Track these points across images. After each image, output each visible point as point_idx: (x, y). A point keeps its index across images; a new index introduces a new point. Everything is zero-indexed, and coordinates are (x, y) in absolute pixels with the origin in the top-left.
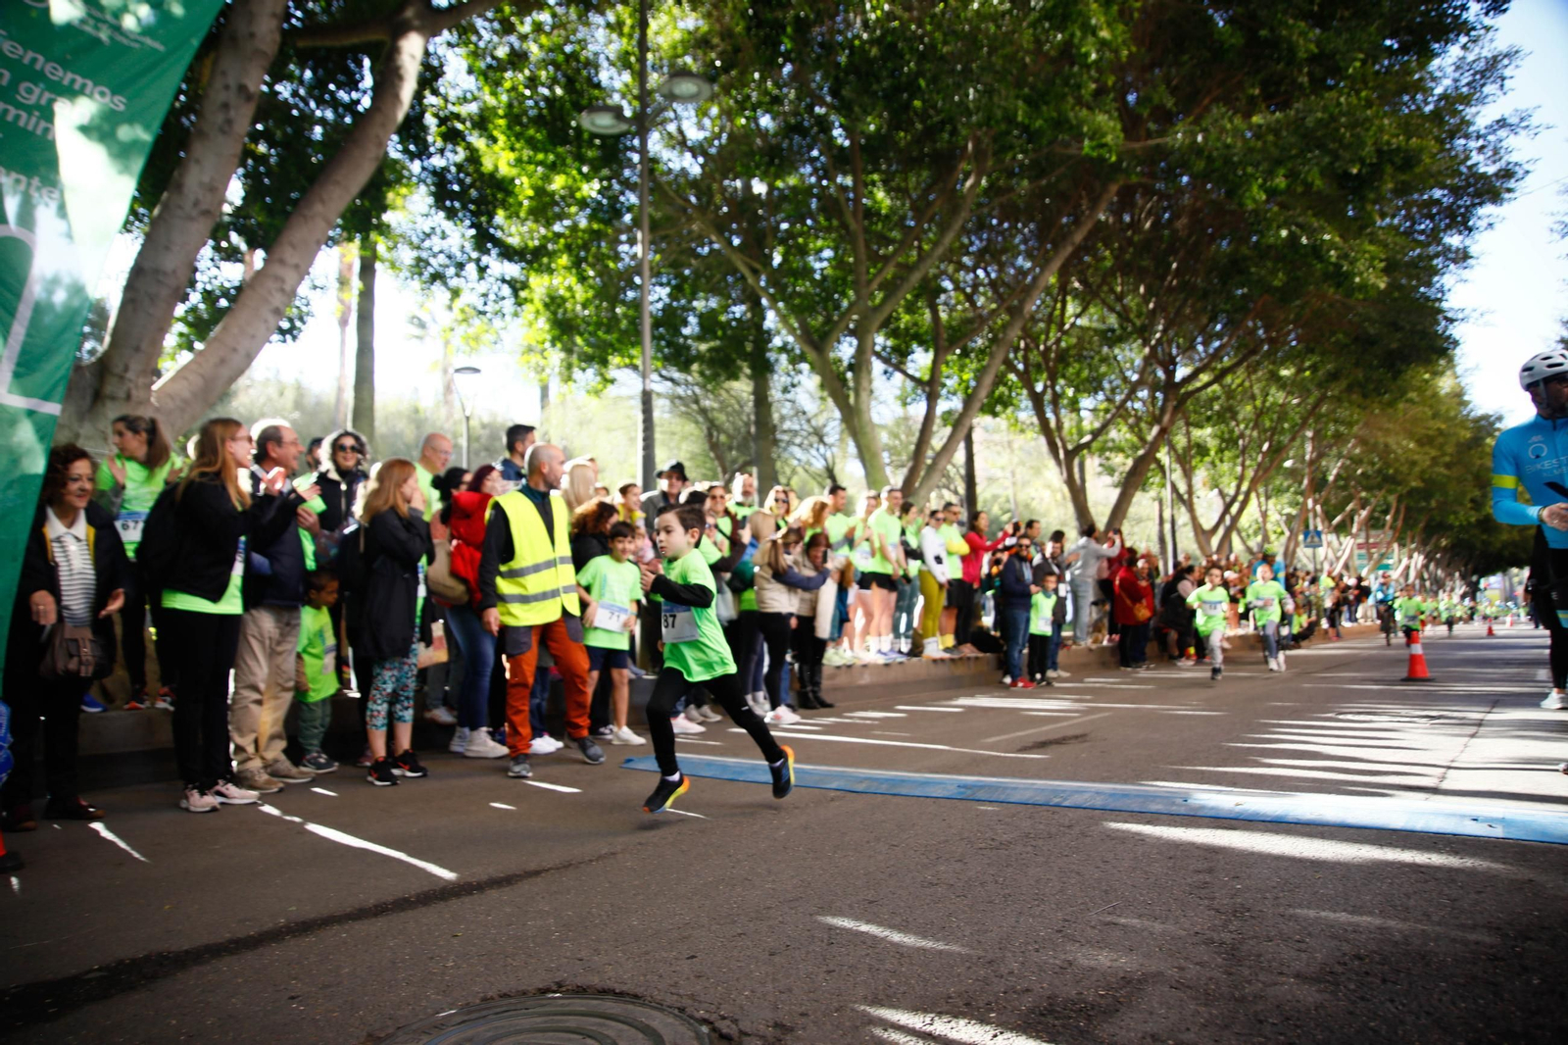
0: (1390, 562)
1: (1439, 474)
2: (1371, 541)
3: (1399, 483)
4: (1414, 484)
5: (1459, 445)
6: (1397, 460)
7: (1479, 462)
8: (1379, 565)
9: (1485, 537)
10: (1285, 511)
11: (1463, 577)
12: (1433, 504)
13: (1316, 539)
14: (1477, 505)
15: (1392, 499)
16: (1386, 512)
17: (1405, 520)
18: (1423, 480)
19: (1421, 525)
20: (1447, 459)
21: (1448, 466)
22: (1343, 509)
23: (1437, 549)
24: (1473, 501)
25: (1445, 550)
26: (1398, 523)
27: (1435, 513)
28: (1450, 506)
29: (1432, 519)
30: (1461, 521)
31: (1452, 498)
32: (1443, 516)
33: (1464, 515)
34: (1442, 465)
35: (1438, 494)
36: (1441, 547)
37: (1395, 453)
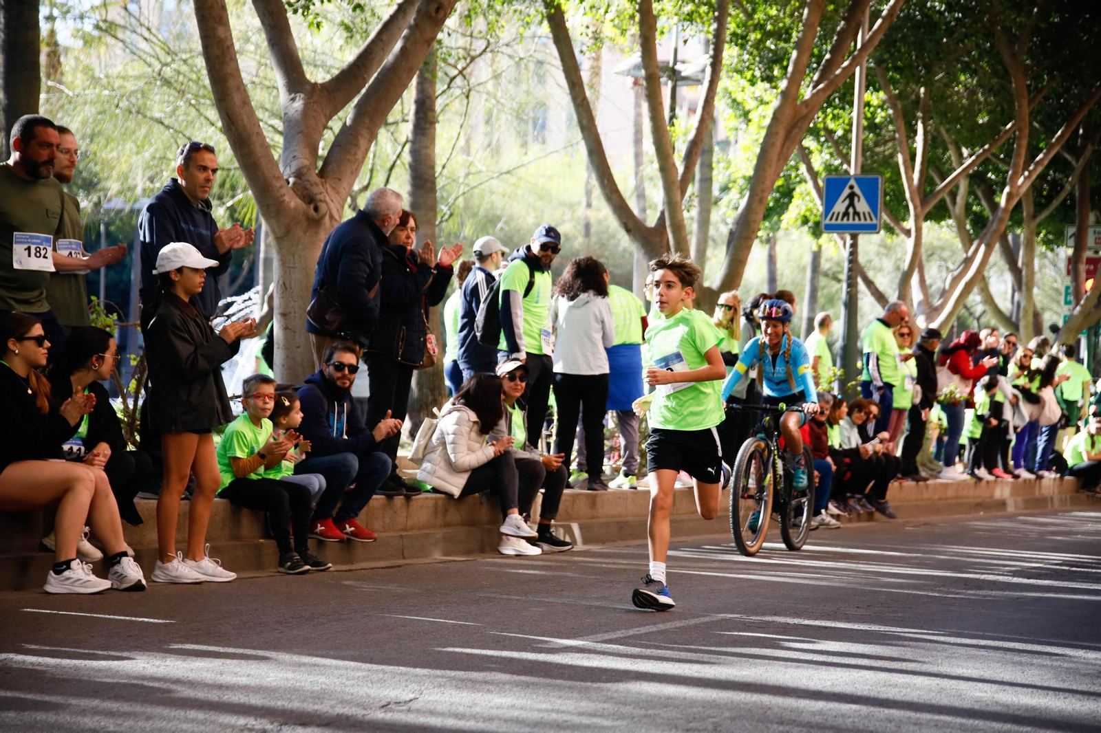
13: (862, 206)
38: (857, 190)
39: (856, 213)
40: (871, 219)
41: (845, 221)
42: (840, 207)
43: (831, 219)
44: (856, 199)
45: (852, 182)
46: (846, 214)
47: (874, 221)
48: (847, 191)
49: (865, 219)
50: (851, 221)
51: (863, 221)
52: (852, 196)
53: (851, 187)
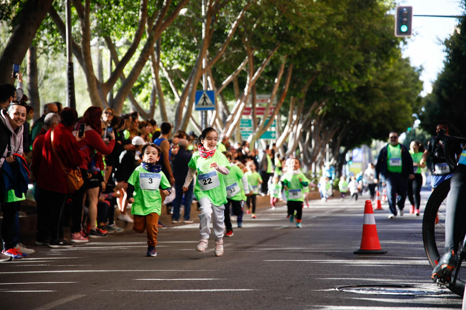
0: (273, 129)
1: (334, 35)
2: (257, 106)
3: (293, 43)
4: (307, 44)
5: (352, 3)
6: (297, 15)
7: (368, 23)
8: (264, 134)
9: (361, 106)
10: (174, 68)
11: (334, 148)
12: (319, 67)
13: (209, 101)
14: (361, 71)
15: (283, 59)
16: (273, 74)
17: (293, 81)
18: (317, 40)
19: (305, 89)
20: (340, 18)
21: (340, 26)
22: (234, 69)
23: (314, 116)
24: (357, 66)
25: (320, 119)
26: (284, 87)
27: (319, 78)
28: (335, 71)
29: (315, 84)
30: (343, 88)
31: (338, 62)
32: (326, 82)
33: (346, 81)
34: (335, 24)
35: (325, 57)
36: (317, 115)
37: (297, 8)
38: (207, 95)
39: (207, 104)
40: (212, 105)
41: (203, 107)
42: (201, 101)
43: (198, 105)
44: (206, 99)
45: (205, 93)
46: (203, 104)
47: (213, 106)
48: (203, 96)
49: (210, 106)
50: (205, 106)
51: (209, 107)
52: (205, 98)
53: (204, 95)
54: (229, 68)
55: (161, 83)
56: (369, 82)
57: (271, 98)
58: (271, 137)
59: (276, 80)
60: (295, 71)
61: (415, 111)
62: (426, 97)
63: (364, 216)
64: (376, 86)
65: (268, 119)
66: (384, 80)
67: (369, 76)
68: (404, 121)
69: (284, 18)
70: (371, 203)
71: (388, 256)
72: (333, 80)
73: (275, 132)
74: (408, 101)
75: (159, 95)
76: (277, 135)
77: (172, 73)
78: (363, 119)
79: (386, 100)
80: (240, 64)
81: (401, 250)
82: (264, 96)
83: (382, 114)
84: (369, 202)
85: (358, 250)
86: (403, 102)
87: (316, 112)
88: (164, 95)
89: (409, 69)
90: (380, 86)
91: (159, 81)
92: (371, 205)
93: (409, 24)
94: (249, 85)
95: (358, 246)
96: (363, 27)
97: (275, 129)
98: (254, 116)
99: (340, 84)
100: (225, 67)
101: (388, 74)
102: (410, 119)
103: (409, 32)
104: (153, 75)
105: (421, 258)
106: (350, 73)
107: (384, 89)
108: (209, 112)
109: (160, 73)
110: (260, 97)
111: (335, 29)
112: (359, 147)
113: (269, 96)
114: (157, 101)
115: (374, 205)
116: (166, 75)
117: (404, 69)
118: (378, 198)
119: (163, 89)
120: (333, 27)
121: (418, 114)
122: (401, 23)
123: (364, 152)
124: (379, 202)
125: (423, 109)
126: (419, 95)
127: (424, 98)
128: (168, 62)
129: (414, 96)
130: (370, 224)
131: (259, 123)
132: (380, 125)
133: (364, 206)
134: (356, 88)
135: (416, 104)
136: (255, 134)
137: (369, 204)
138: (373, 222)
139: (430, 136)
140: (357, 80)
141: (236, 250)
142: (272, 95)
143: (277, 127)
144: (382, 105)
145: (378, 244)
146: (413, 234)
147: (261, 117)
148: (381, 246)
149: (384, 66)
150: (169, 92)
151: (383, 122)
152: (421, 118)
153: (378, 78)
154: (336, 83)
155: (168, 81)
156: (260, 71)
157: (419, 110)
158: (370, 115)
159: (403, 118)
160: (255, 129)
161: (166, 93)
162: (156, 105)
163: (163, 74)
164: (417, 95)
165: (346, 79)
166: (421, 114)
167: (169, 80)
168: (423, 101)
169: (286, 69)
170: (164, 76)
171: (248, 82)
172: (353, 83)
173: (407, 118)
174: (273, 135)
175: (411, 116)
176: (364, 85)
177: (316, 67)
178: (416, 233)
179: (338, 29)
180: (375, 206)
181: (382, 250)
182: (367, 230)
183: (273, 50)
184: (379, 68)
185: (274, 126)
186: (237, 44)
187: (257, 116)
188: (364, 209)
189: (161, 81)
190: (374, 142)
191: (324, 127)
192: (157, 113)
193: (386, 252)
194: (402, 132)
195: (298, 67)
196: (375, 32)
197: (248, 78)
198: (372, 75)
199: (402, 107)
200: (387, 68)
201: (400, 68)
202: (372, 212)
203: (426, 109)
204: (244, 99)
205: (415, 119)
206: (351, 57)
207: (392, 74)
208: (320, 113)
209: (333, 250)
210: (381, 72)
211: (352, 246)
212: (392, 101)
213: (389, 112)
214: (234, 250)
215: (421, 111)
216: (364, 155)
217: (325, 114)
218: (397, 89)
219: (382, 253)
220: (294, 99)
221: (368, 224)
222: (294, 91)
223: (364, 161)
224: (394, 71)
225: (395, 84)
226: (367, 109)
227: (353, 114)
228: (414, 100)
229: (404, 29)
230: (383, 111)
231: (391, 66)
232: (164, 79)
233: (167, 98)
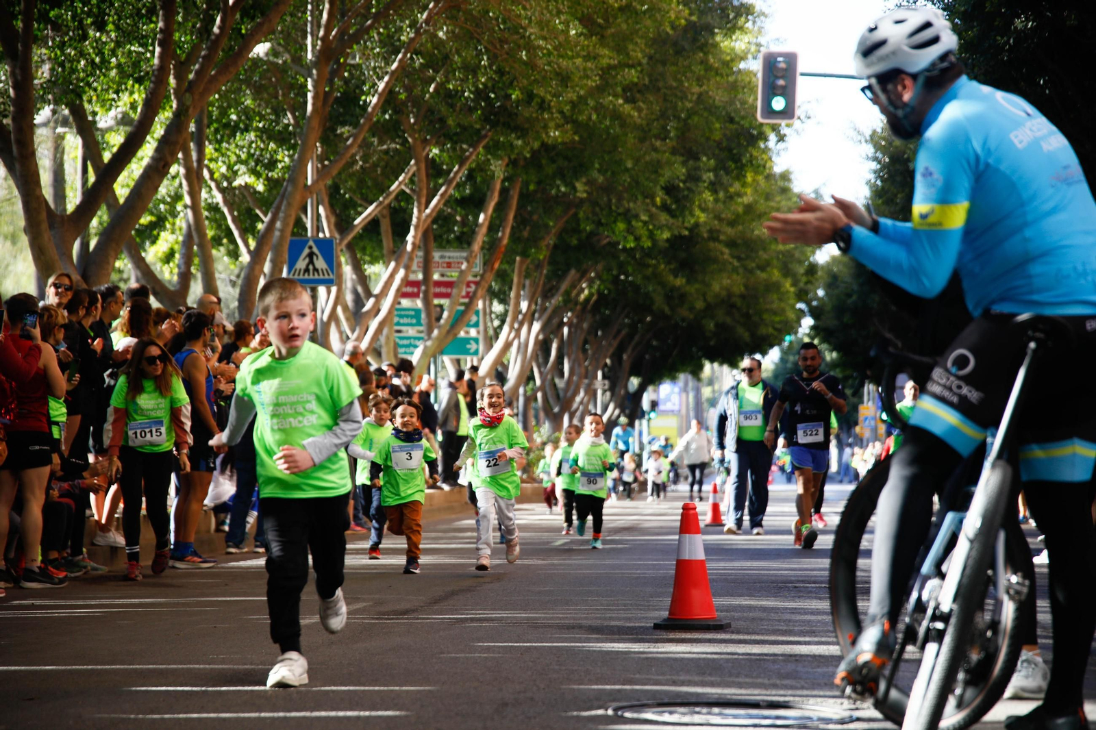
0: (473, 332)
1: (616, 116)
2: (436, 277)
3: (522, 132)
4: (554, 134)
5: (660, 41)
6: (531, 65)
7: (696, 89)
8: (451, 342)
9: (679, 282)
10: (239, 182)
11: (615, 380)
12: (581, 189)
13: (320, 263)
14: (678, 200)
15: (498, 168)
16: (474, 203)
17: (521, 221)
18: (576, 127)
19: (551, 240)
20: (633, 75)
21: (631, 93)
22: (383, 189)
23: (569, 302)
24: (670, 189)
25: (584, 309)
26: (500, 234)
27: (581, 215)
28: (620, 199)
29: (572, 228)
30: (637, 239)
31: (626, 178)
32: (599, 224)
33: (645, 223)
34: (619, 89)
35: (597, 166)
36: (576, 303)
37: (531, 48)
38: (315, 250)
39: (316, 270)
40: (328, 274)
41: (306, 276)
42: (301, 264)
44: (315, 258)
45: (311, 243)
46: (307, 270)
47: (331, 277)
48: (306, 251)
49: (323, 274)
50: (311, 277)
51: (321, 277)
52: (311, 255)
53: (310, 248)
54: (372, 186)
55: (207, 218)
56: (697, 225)
57: (467, 260)
58: (467, 352)
59: (482, 217)
60: (525, 197)
61: (802, 295)
62: (828, 264)
63: (679, 540)
64: (714, 235)
65: (462, 308)
66: (732, 224)
67: (697, 212)
68: (777, 319)
69: (501, 72)
70: (695, 509)
71: (733, 632)
72: (615, 222)
73: (476, 340)
74: (787, 272)
75: (201, 246)
76: (481, 348)
77: (234, 194)
78: (684, 312)
79: (735, 270)
80: (397, 178)
81: (762, 620)
82: (454, 254)
83: (727, 303)
84: (691, 506)
85: (664, 620)
86: (776, 275)
87: (574, 294)
88: (213, 247)
89: (790, 199)
90: (722, 237)
91: (201, 214)
92: (696, 515)
93: (788, 92)
94: (417, 227)
95: (665, 610)
96: (684, 97)
97: (478, 332)
98: (427, 302)
99: (630, 230)
100: (361, 183)
101: (740, 210)
102: (791, 315)
103: (788, 113)
104: (187, 200)
105: (807, 639)
106: (654, 204)
107: (731, 244)
108: (322, 290)
109: (204, 194)
110: (442, 257)
111: (621, 101)
112: (674, 379)
113: (465, 254)
114: (196, 261)
115: (705, 514)
116: (218, 198)
117: (778, 198)
118: (715, 498)
119: (210, 233)
120: (616, 96)
121: (808, 303)
122: (771, 90)
123: (685, 389)
124: (716, 508)
125: (821, 293)
126: (811, 259)
127: (823, 267)
128: (224, 169)
129: (800, 262)
130: (693, 558)
131: (439, 319)
132: (721, 327)
133: (679, 518)
134: (668, 240)
135: (804, 279)
136: (429, 343)
137: (692, 512)
138: (700, 555)
139: (835, 355)
140: (671, 221)
141: (377, 619)
142: (472, 252)
143: (481, 327)
144: (726, 282)
145: (710, 606)
146: (791, 582)
147: (445, 302)
148: (717, 610)
149: (732, 190)
150: (225, 241)
151: (728, 320)
152: (815, 313)
153: (718, 217)
154: (621, 226)
155: (223, 213)
156: (442, 195)
157: (811, 295)
158: (700, 305)
159: (775, 313)
160: (430, 331)
161: (217, 241)
162: (193, 270)
163: (212, 197)
164: (808, 259)
165: (644, 218)
166: (815, 303)
167: (226, 211)
168: (820, 273)
169: (504, 192)
170: (215, 201)
171: (414, 220)
172: (660, 228)
173: (783, 311)
174: (473, 347)
175: (793, 307)
176: (687, 233)
177: (574, 188)
178: (799, 581)
179: (627, 101)
180: (706, 518)
181: (720, 620)
182: (686, 573)
183: (474, 145)
184: (721, 195)
185: (476, 325)
186: (391, 130)
187: (436, 301)
188: (678, 524)
189: (206, 213)
190: (708, 368)
191: (593, 331)
192: (196, 290)
193: (729, 625)
194: (772, 346)
195: (532, 187)
196: (712, 109)
197: (415, 211)
198: (703, 210)
199: (774, 287)
200: (739, 195)
201: (768, 197)
202: (697, 531)
203: (827, 294)
204: (405, 259)
205: (801, 314)
206: (656, 167)
207: (749, 208)
208: (582, 297)
209: (605, 619)
210: (724, 202)
211: (649, 610)
212: (751, 272)
213: (743, 297)
214: (373, 619)
215: (816, 298)
216: (684, 395)
217: (595, 298)
218: (761, 244)
219: (719, 628)
220: (522, 263)
221: (687, 558)
222: (523, 243)
223: (684, 411)
224: (756, 202)
225: (756, 232)
226: (692, 289)
227: (659, 302)
228: (801, 270)
229: (778, 103)
230: (730, 295)
231: (749, 191)
232: (214, 208)
233: (220, 255)
